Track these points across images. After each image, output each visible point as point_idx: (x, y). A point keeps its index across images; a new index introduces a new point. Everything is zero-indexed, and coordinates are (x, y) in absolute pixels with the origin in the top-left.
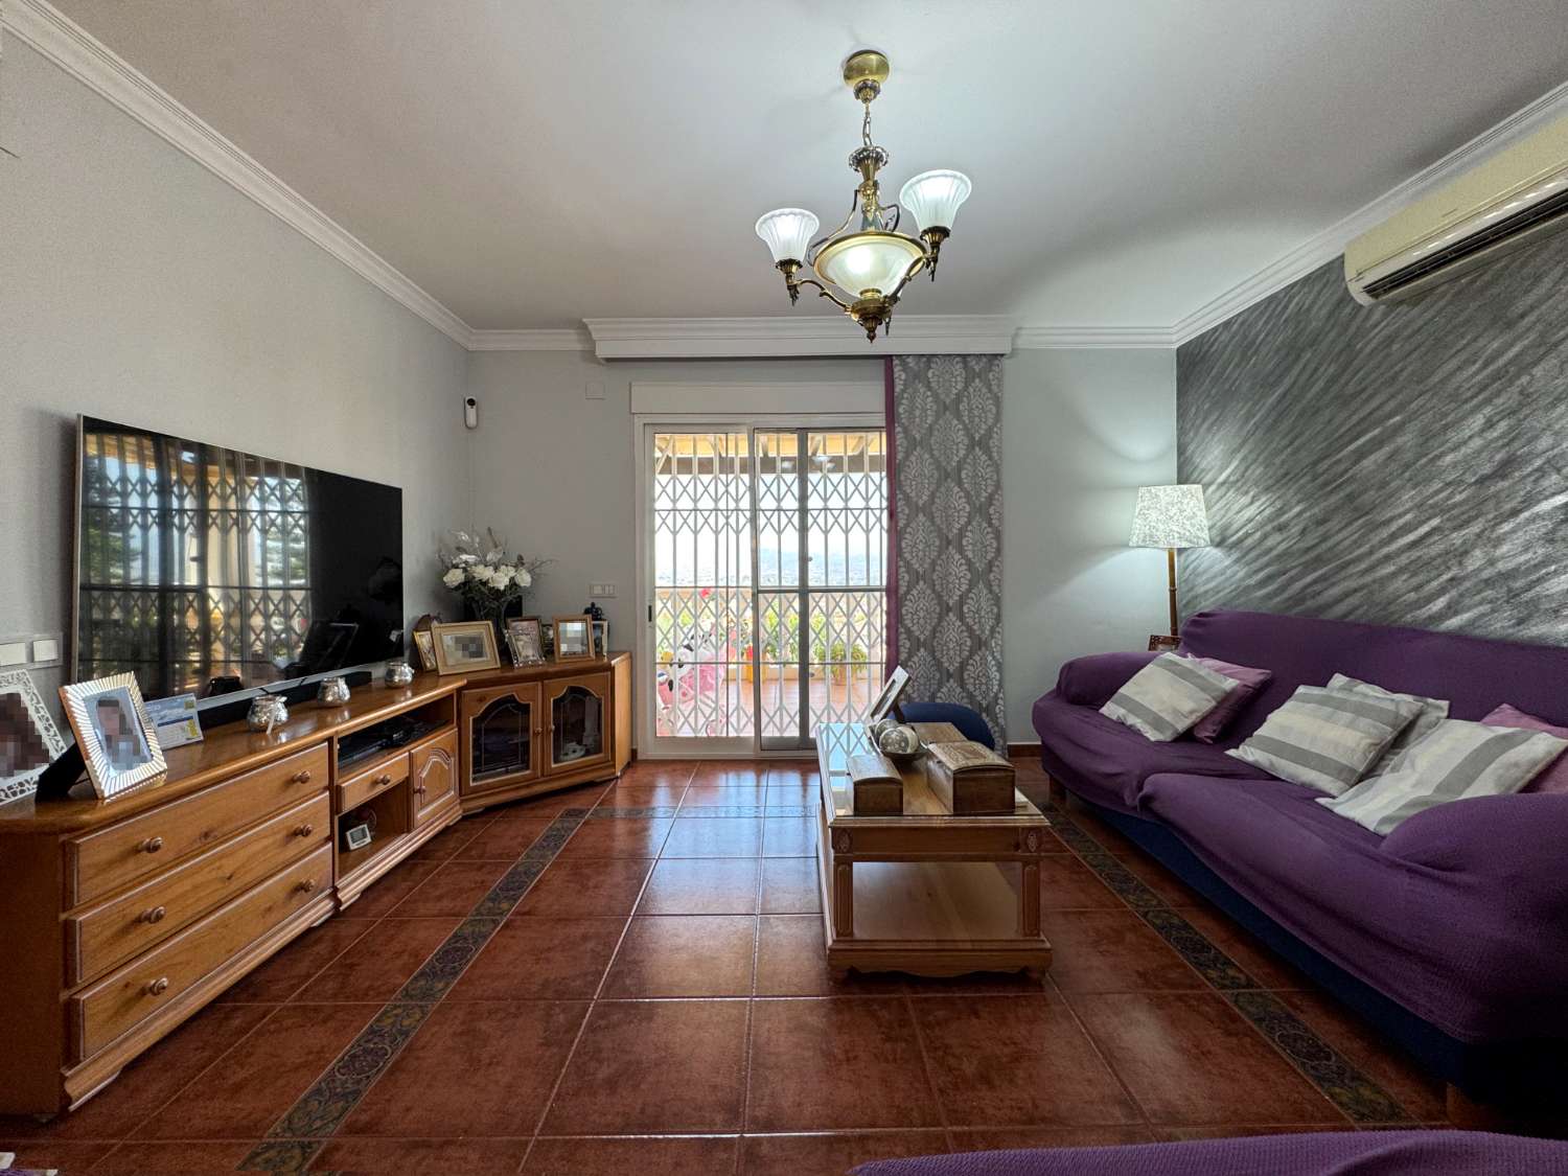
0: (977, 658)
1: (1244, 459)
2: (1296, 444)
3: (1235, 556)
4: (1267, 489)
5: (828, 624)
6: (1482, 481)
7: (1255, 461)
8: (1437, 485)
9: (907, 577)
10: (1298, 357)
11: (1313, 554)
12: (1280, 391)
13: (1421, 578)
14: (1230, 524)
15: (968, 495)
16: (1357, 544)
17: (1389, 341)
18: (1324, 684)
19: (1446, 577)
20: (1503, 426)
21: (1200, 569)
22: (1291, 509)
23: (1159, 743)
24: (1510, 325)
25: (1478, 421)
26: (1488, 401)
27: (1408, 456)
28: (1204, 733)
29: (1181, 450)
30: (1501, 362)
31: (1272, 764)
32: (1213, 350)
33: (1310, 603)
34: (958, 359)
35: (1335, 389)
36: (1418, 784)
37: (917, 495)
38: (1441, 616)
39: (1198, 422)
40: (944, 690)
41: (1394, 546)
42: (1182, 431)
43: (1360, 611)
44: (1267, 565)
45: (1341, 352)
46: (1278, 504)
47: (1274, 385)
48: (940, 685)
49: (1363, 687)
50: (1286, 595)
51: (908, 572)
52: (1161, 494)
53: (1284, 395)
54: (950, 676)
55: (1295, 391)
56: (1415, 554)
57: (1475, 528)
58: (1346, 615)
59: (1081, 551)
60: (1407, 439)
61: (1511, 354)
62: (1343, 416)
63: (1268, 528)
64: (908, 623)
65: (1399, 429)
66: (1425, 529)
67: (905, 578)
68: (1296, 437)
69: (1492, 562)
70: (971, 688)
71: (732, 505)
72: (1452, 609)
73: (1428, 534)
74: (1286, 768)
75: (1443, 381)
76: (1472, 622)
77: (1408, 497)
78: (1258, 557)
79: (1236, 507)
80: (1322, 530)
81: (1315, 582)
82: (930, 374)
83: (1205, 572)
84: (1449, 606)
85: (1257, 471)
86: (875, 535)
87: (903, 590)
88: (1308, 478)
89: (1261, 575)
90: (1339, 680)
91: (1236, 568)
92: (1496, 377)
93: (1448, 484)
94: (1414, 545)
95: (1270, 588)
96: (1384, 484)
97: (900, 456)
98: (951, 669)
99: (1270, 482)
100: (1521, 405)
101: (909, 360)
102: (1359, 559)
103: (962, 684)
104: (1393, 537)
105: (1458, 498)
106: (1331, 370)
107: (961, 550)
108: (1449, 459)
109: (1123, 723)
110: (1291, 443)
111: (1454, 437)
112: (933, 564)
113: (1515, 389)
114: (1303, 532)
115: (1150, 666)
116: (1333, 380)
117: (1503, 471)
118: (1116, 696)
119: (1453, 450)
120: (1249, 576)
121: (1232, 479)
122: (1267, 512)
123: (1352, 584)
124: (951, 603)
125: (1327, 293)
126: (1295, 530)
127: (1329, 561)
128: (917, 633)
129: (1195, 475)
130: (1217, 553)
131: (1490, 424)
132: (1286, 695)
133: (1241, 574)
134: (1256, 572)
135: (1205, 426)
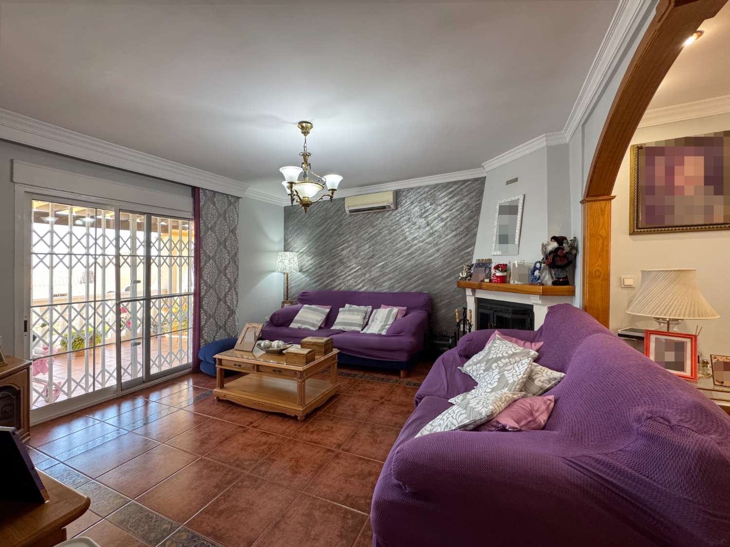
0: (231, 318)
1: (309, 246)
2: (326, 244)
3: (306, 275)
4: (317, 256)
5: (160, 314)
6: (369, 259)
7: (312, 247)
8: (360, 259)
9: (205, 288)
10: (326, 221)
11: (331, 274)
12: (322, 228)
13: (356, 280)
14: (304, 266)
15: (228, 252)
16: (342, 272)
17: (350, 223)
18: (344, 307)
19: (362, 279)
20: (372, 248)
21: (293, 279)
22: (324, 262)
23: (316, 330)
24: (373, 227)
25: (367, 246)
26: (370, 242)
27: (354, 252)
28: (323, 326)
29: (285, 240)
30: (372, 234)
31: (344, 329)
32: (299, 211)
33: (329, 287)
34: (225, 195)
35: (336, 232)
36: (380, 322)
37: (209, 251)
38: (360, 289)
39: (293, 232)
40: (219, 334)
41: (351, 272)
42: (285, 234)
43: (343, 288)
44: (317, 277)
45: (338, 223)
46: (320, 260)
47: (320, 226)
48: (217, 332)
49: (354, 306)
50: (322, 285)
51: (205, 285)
52: (288, 255)
53: (323, 230)
54: (220, 328)
55: (326, 229)
56: (356, 274)
57: (367, 269)
58: (339, 289)
59: (259, 274)
60: (354, 247)
61: (374, 233)
62: (339, 239)
63: (317, 266)
64: (205, 308)
65: (352, 245)
66: (358, 268)
67: (204, 288)
68: (326, 242)
69: (370, 276)
70: (229, 331)
71: (99, 251)
72: (363, 286)
73: (358, 270)
74: (347, 328)
75: (361, 236)
76: (367, 289)
77: (354, 261)
78: (314, 275)
79: (306, 260)
80: (332, 268)
81: (331, 281)
82: (215, 200)
83: (295, 279)
84: (362, 286)
85: (313, 250)
86: (185, 268)
87: (202, 294)
88: (329, 254)
89: (315, 280)
90: (347, 305)
91: (306, 278)
92: (371, 237)
93: (362, 259)
94: (355, 272)
95: (317, 284)
96: (349, 257)
97: (202, 234)
98: (221, 325)
99: (318, 254)
100: (375, 244)
101: (207, 191)
102: (342, 275)
103: (225, 330)
104: (351, 270)
105: (364, 262)
106: (335, 227)
107: (225, 275)
108: (362, 253)
109: (300, 328)
110: (324, 243)
111: (363, 248)
112: (216, 281)
113: (374, 240)
114: (328, 268)
115: (301, 310)
116: (336, 230)
117: (372, 257)
118: (294, 321)
119: (363, 251)
120: (311, 280)
121: (305, 251)
122: (317, 262)
123: (341, 281)
124: (221, 297)
125: (334, 206)
126: (326, 267)
127: (334, 276)
128: (209, 312)
129: (291, 249)
130: (300, 274)
131: (370, 247)
132: (338, 312)
133: (308, 280)
134: (313, 279)
135: (295, 234)
